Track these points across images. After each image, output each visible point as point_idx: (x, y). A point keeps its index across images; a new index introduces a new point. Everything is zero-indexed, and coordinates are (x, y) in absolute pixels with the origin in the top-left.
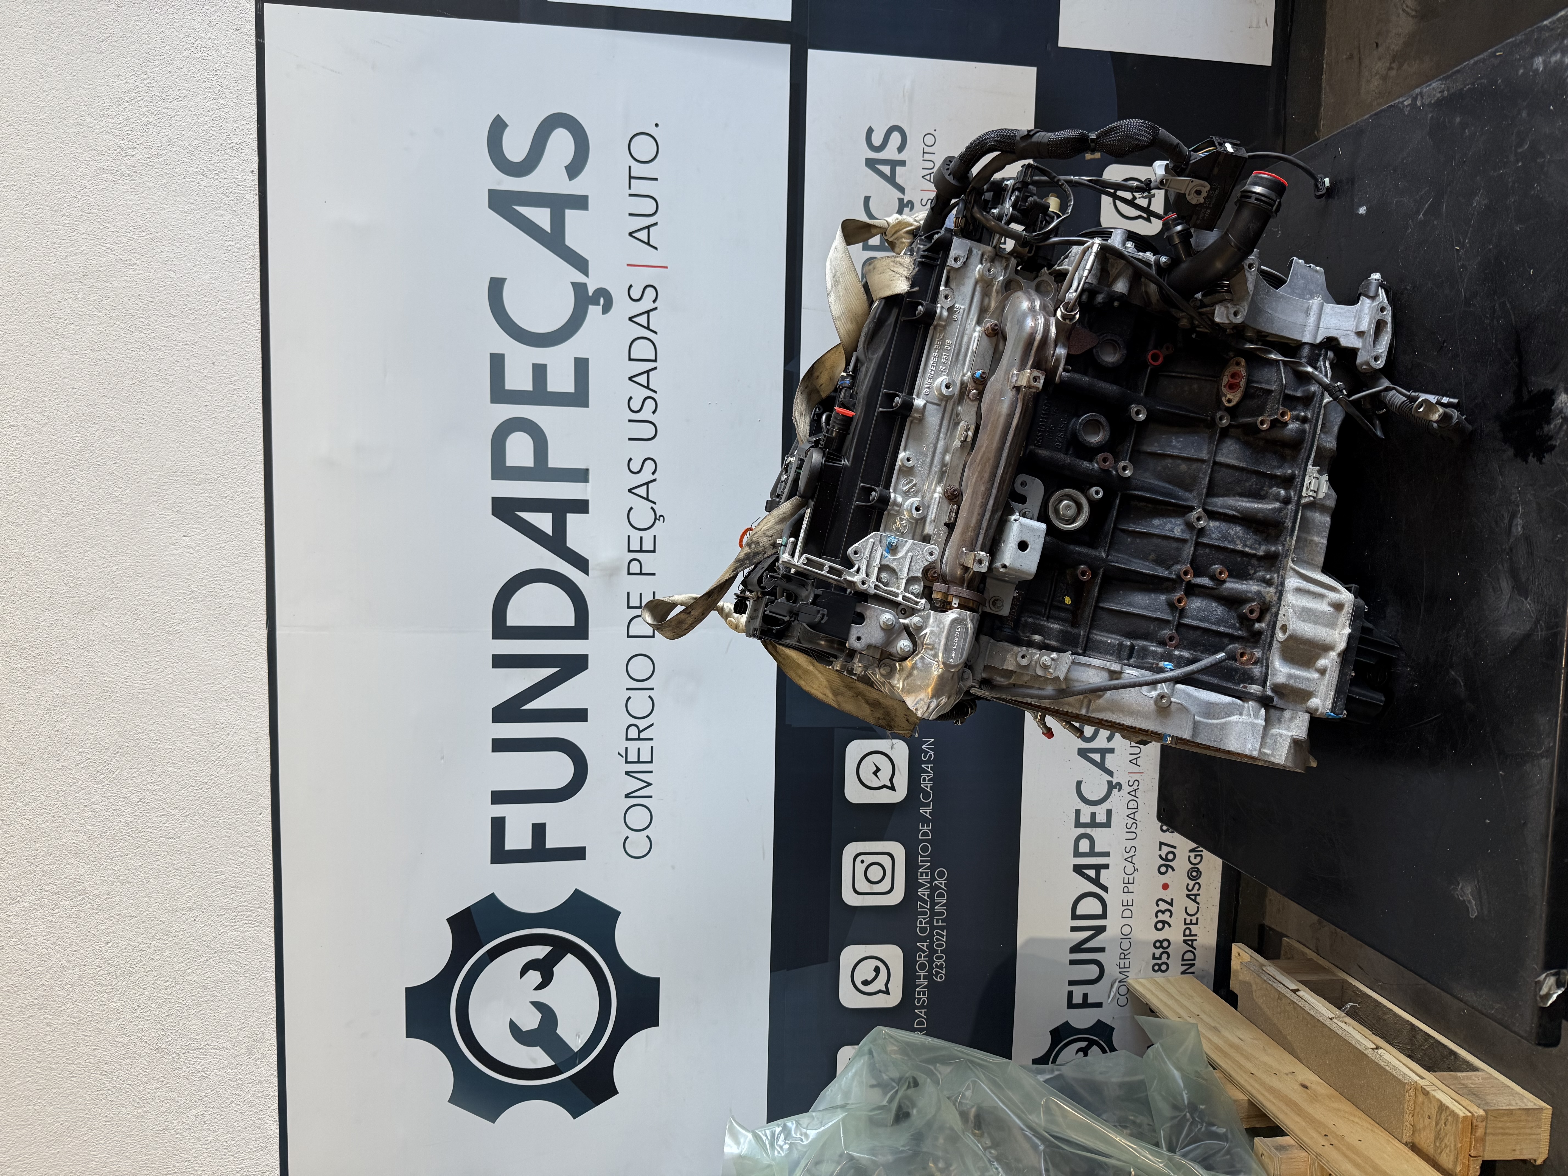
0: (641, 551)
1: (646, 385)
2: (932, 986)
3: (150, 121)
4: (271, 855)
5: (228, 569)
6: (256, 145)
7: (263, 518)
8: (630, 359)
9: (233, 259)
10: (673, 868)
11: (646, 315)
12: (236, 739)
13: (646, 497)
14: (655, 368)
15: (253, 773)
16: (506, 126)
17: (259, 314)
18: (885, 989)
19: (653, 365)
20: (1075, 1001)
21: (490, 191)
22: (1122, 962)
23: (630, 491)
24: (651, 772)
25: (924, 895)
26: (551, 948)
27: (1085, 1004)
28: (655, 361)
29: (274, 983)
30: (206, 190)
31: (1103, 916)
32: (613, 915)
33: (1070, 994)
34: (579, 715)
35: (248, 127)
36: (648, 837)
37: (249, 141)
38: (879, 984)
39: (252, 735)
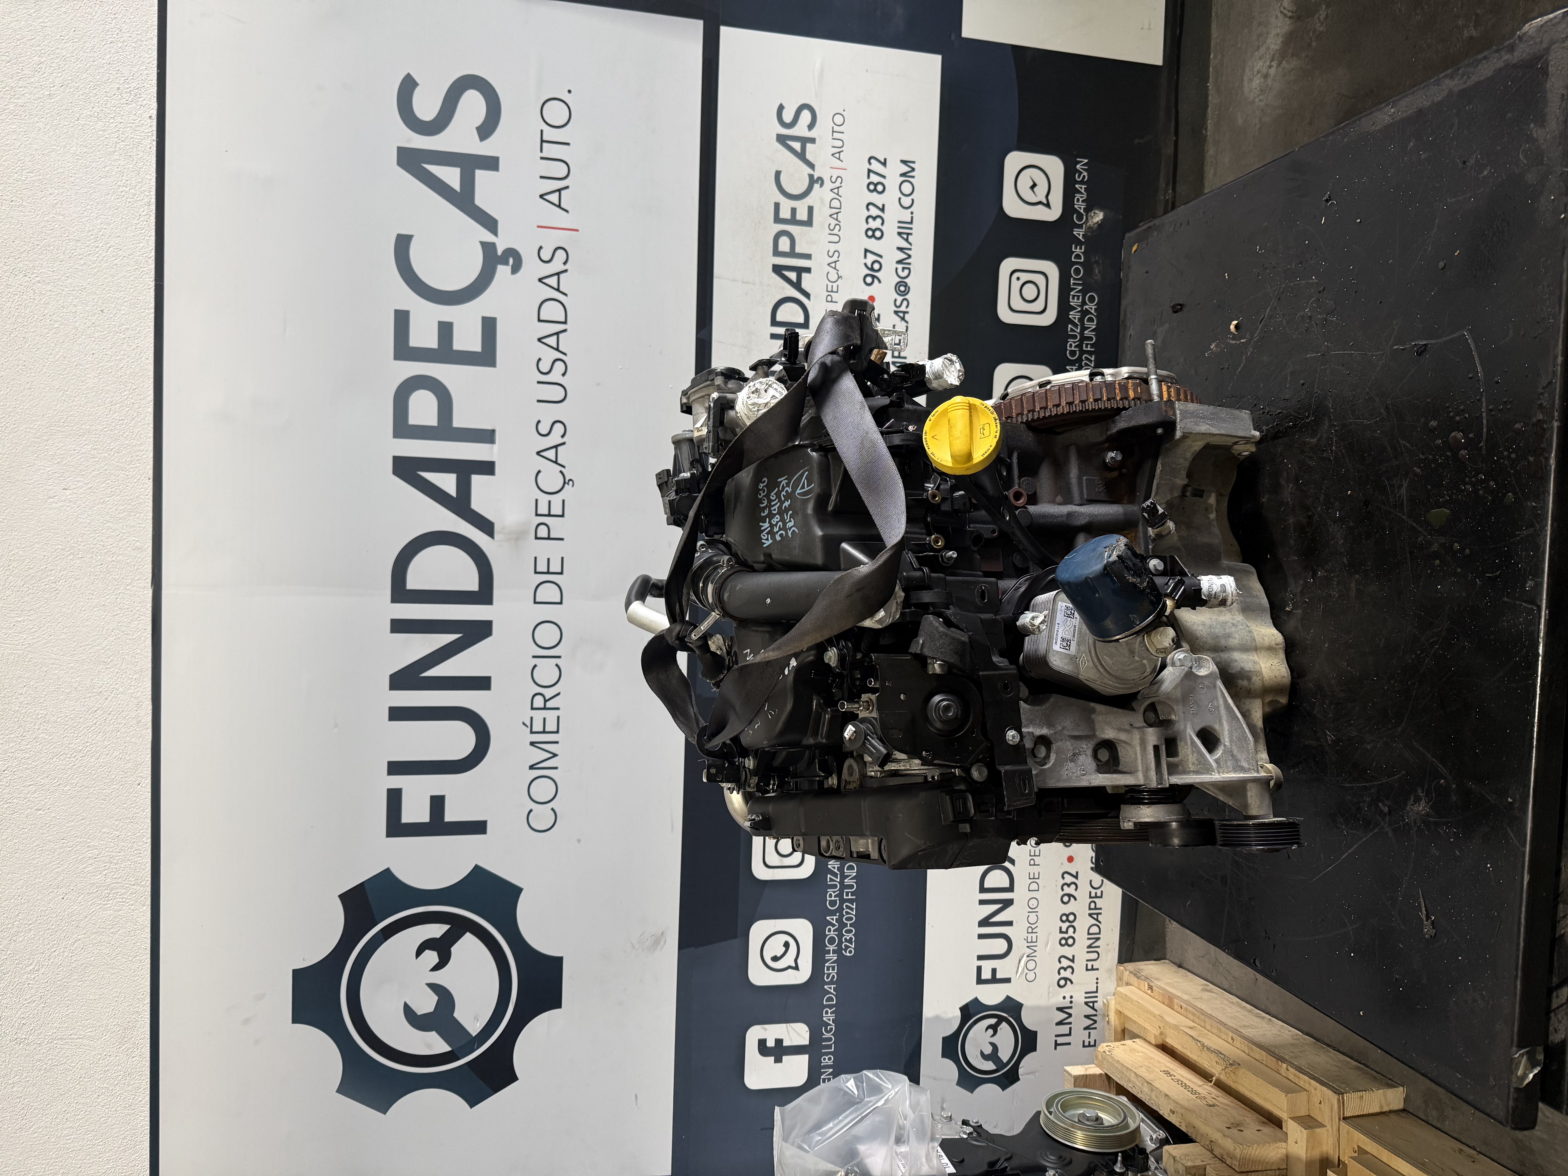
0: (549, 515)
1: (556, 347)
2: (841, 960)
3: (42, 60)
4: (150, 828)
5: (110, 525)
6: (154, 90)
7: (151, 472)
8: (539, 320)
9: (127, 205)
10: (579, 841)
11: (556, 277)
12: (114, 703)
13: (554, 459)
14: (565, 331)
15: (133, 740)
16: (416, 84)
17: (153, 262)
18: (794, 965)
19: (562, 327)
20: (983, 977)
21: (398, 148)
22: (1030, 936)
23: (538, 453)
24: (557, 742)
25: (834, 868)
26: (449, 926)
27: (994, 980)
28: (565, 323)
29: (149, 966)
30: (101, 133)
31: (1011, 889)
32: (515, 892)
33: (979, 969)
34: (482, 683)
35: (147, 72)
36: (552, 809)
37: (149, 86)
38: (789, 960)
39: (132, 699)
